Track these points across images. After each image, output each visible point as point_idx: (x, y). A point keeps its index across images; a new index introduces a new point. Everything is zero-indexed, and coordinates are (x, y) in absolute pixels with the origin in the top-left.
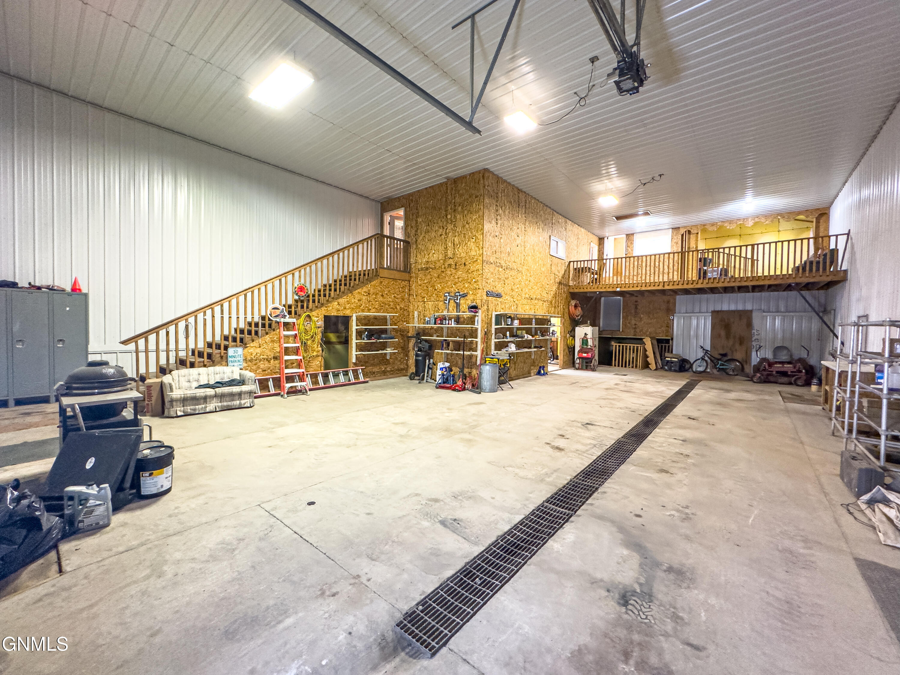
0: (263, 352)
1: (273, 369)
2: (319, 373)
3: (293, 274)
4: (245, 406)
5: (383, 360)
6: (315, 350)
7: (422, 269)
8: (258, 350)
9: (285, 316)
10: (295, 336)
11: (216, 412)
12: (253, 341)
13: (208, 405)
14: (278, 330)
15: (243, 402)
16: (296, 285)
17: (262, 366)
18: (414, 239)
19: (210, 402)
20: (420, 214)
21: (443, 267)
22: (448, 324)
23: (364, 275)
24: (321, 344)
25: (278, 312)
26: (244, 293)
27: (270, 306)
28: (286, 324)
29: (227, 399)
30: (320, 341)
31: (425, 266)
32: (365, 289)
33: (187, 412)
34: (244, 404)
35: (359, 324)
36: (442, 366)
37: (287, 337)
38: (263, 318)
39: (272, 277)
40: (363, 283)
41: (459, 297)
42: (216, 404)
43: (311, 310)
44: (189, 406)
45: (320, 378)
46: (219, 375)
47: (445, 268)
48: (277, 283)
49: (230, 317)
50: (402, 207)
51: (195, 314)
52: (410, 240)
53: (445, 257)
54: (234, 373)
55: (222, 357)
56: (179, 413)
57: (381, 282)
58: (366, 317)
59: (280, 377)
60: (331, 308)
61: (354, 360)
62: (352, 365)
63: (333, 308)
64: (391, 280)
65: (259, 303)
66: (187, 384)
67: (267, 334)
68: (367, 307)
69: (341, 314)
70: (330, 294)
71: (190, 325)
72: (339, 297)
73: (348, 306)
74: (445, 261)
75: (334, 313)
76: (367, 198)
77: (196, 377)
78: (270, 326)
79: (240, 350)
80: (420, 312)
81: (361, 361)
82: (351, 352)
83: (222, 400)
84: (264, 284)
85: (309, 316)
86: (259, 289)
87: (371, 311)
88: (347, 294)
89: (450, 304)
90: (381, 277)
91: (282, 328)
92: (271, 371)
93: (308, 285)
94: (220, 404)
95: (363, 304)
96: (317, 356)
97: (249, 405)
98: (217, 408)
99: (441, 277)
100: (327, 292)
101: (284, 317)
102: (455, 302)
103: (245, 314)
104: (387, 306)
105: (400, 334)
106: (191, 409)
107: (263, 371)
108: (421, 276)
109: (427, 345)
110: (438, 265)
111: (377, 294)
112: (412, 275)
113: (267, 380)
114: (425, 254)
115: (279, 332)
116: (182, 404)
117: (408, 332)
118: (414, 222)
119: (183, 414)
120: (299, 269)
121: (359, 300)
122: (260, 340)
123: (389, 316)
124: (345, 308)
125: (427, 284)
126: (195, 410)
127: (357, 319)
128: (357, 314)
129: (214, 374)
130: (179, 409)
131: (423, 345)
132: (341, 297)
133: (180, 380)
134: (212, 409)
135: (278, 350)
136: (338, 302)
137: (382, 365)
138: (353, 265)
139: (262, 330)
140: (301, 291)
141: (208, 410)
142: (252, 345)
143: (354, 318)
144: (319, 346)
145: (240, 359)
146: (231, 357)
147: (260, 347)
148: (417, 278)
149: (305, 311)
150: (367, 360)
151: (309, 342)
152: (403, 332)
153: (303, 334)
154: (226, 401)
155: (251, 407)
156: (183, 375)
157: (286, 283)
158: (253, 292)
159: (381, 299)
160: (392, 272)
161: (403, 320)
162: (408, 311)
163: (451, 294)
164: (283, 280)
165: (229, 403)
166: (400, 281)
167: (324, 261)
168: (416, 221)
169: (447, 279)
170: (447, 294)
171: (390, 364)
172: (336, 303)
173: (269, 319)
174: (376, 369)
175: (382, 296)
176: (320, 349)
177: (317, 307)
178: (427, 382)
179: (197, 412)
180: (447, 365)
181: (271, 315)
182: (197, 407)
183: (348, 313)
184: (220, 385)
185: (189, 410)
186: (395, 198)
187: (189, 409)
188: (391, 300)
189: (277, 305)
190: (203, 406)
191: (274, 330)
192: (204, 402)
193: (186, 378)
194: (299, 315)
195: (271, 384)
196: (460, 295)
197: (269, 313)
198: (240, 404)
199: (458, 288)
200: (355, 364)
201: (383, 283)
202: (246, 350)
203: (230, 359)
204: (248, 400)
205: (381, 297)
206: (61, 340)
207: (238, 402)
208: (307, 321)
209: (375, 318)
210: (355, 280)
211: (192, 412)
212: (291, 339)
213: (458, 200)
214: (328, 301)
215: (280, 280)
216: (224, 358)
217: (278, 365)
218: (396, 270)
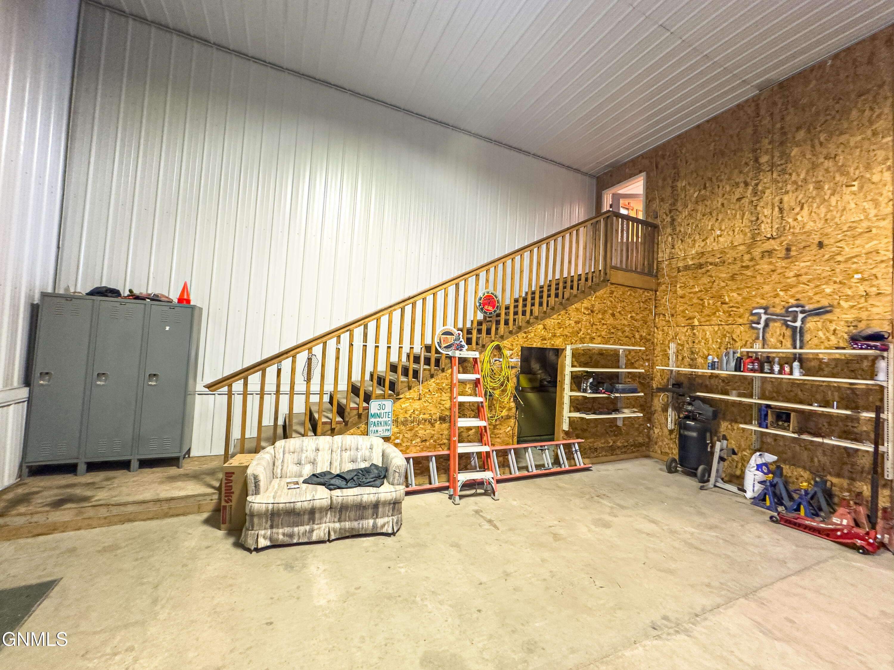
0: (425, 408)
1: (439, 438)
2: (510, 450)
3: (477, 276)
4: (384, 530)
5: (611, 427)
6: (504, 408)
7: (687, 268)
8: (417, 405)
9: (462, 346)
10: (477, 382)
11: (329, 541)
12: (410, 388)
13: (316, 527)
14: (449, 371)
15: (380, 522)
16: (480, 294)
17: (421, 433)
18: (669, 219)
19: (321, 519)
20: (682, 174)
21: (747, 257)
22: (780, 372)
23: (586, 280)
24: (515, 396)
25: (451, 339)
26: (401, 305)
27: (440, 329)
28: (462, 361)
29: (352, 514)
30: (514, 392)
31: (696, 261)
32: (586, 303)
33: (277, 540)
34: (383, 526)
35: (575, 363)
36: (760, 461)
37: (463, 382)
38: (428, 348)
39: (445, 279)
40: (584, 294)
41: (800, 316)
42: (332, 525)
43: (502, 337)
44: (282, 528)
45: (512, 457)
46: (348, 452)
47: (752, 259)
48: (452, 289)
49: (377, 347)
50: (641, 172)
51: (324, 339)
52: (658, 222)
53: (753, 238)
54: (374, 450)
55: (360, 416)
56: (263, 543)
57: (612, 292)
58: (587, 352)
59: (448, 455)
60: (532, 335)
61: (566, 427)
62: (562, 435)
63: (535, 335)
64: (627, 289)
65: (423, 324)
66: (295, 469)
67: (432, 376)
68: (588, 334)
69: (547, 345)
70: (531, 311)
71: (314, 358)
72: (545, 315)
73: (558, 332)
74: (750, 247)
75: (537, 344)
76: (577, 170)
77: (311, 455)
78: (438, 361)
79: (388, 404)
80: (682, 345)
81: (576, 429)
82: (561, 412)
83: (343, 517)
84: (432, 291)
85: (498, 348)
86: (424, 300)
87: (595, 341)
88: (559, 311)
89: (770, 330)
90: (612, 284)
91: (455, 368)
92: (435, 441)
93: (499, 294)
94: (337, 525)
95: (583, 330)
96: (508, 417)
97: (390, 531)
98: (332, 533)
99: (739, 278)
100: (528, 309)
101: (460, 348)
102: (788, 326)
103: (401, 342)
104: (620, 333)
105: (640, 382)
106: (284, 534)
107: (422, 441)
108: (683, 279)
109: (709, 410)
110: (731, 255)
111: (604, 312)
112: (661, 280)
113: (428, 459)
114: (694, 240)
115: (452, 374)
116: (269, 523)
117: (652, 379)
118: (669, 190)
119: (268, 543)
120: (487, 267)
121: (577, 323)
122: (421, 387)
123: (625, 350)
124: (554, 336)
125: (699, 294)
126: (291, 536)
127: (573, 355)
128: (574, 346)
129: (342, 451)
130: (262, 532)
131: (699, 408)
132: (550, 317)
133: (286, 460)
134: (322, 534)
135: (448, 405)
136: (544, 326)
137: (610, 436)
138: (570, 262)
139: (424, 370)
140: (489, 304)
141: (314, 538)
142: (408, 395)
143: (568, 353)
144: (512, 400)
145: (387, 419)
146: (373, 416)
147: (419, 399)
148: (674, 284)
149: (493, 338)
150: (585, 427)
151: (497, 393)
152: (644, 378)
153: (489, 379)
154: (350, 520)
155: (394, 534)
156: (292, 449)
157: (466, 291)
158: (414, 305)
159: (611, 321)
160: (628, 274)
161: (645, 357)
162: (653, 343)
163: (771, 310)
164: (462, 284)
165: (355, 524)
166: (641, 291)
167: (526, 254)
168: (672, 187)
169: (759, 279)
170: (762, 311)
171: (621, 434)
172: (541, 326)
173: (437, 352)
174: (599, 444)
175: (613, 315)
176: (513, 405)
177: (511, 332)
178: (715, 486)
179: (295, 541)
180: (770, 458)
181: (439, 344)
182: (296, 529)
183: (558, 343)
184: (343, 483)
185: (281, 537)
186: (626, 163)
187: (280, 534)
188: (626, 322)
189: (450, 327)
190: (307, 528)
191: (443, 370)
192: (309, 520)
193: (295, 456)
194: (483, 346)
195: (433, 465)
196: (802, 312)
197: (436, 340)
198: (375, 526)
199: (798, 296)
200: (567, 434)
201: (615, 294)
202: (398, 403)
203: (372, 420)
204: (390, 518)
205: (612, 318)
206: (155, 375)
207: (371, 522)
208: (495, 356)
209: (601, 353)
210: (572, 288)
211: (287, 540)
212: (468, 386)
213: (793, 118)
214: (528, 322)
215: (457, 285)
216: (363, 417)
217: (446, 432)
218: (636, 271)
